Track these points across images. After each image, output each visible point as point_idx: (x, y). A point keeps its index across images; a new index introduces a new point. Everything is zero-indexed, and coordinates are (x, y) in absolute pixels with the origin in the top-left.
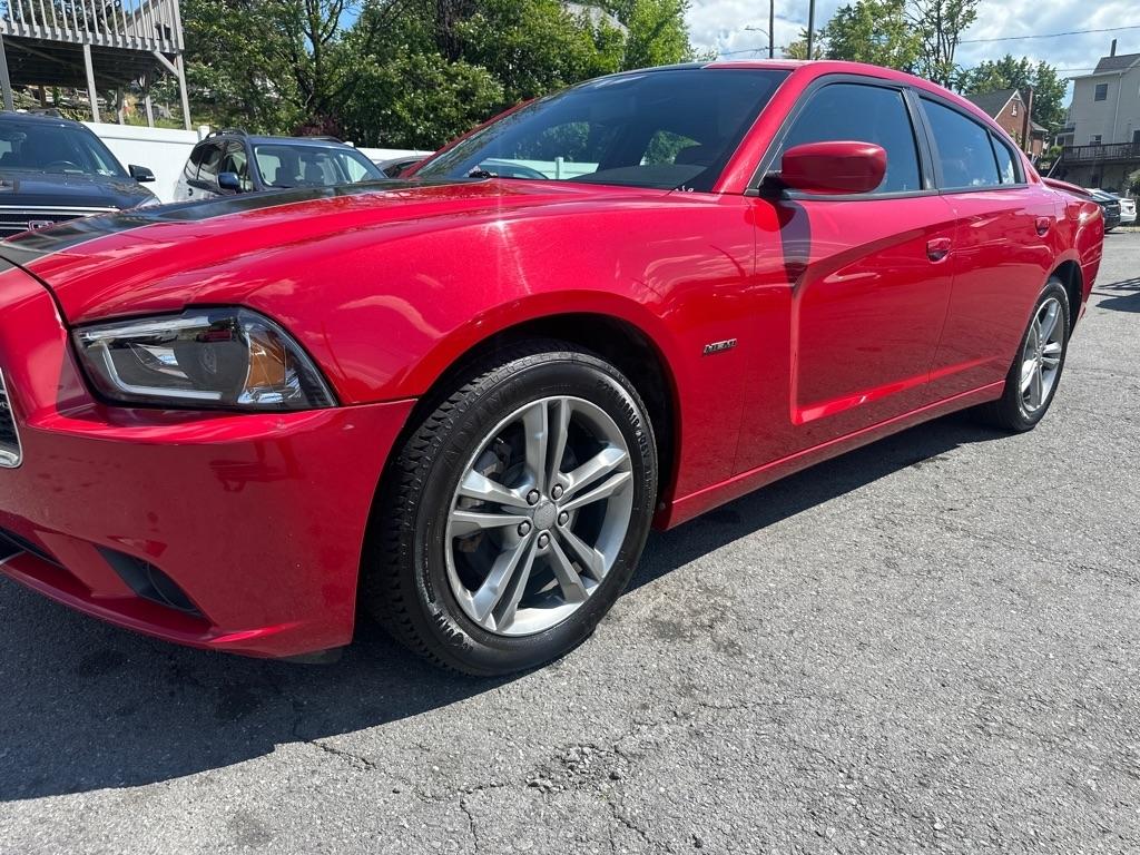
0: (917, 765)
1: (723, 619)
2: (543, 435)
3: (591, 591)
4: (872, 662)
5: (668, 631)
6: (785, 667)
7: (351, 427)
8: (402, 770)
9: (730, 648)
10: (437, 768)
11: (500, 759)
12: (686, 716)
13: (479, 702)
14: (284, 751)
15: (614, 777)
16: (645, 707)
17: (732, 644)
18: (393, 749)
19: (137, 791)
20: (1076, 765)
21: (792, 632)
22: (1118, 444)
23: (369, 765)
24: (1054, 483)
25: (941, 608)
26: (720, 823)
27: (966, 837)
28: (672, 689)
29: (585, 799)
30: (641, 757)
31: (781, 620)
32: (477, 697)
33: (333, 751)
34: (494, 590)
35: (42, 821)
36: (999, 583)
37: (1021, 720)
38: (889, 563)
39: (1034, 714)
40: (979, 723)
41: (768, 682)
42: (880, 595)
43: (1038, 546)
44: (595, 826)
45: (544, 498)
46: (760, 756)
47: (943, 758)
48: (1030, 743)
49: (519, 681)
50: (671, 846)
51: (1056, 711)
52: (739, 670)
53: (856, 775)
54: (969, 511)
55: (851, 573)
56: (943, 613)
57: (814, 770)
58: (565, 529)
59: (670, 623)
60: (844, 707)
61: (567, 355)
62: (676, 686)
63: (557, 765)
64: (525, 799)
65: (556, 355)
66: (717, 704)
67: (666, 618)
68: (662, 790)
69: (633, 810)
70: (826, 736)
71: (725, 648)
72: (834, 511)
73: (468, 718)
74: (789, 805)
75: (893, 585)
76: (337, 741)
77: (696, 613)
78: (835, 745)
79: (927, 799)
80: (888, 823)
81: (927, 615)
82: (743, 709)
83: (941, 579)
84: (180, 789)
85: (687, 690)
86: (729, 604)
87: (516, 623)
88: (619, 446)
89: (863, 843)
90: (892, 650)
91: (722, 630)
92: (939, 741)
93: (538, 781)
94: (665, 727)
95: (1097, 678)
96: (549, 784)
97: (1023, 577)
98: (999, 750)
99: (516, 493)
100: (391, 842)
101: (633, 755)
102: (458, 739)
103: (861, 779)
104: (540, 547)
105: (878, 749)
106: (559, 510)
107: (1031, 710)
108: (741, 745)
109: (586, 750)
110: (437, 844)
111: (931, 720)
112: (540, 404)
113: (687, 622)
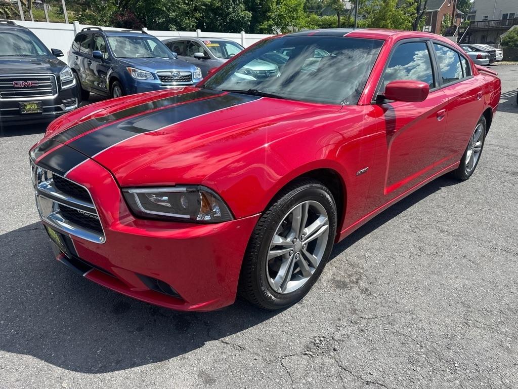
0: (445, 340)
1: (361, 278)
2: (299, 218)
3: (313, 272)
4: (422, 296)
5: (341, 285)
6: (389, 300)
7: (239, 227)
8: (255, 350)
9: (366, 291)
10: (268, 349)
11: (291, 344)
12: (356, 323)
13: (276, 319)
14: (209, 344)
15: (335, 350)
16: (339, 319)
17: (367, 290)
18: (249, 341)
19: (159, 364)
20: (501, 337)
21: (389, 283)
22: (504, 186)
23: (242, 349)
24: (480, 207)
25: (444, 270)
26: (378, 367)
27: (467, 369)
28: (348, 311)
29: (326, 359)
30: (343, 341)
31: (384, 278)
32: (274, 317)
33: (226, 343)
34: (281, 277)
35: (127, 378)
36: (465, 257)
37: (480, 319)
38: (421, 249)
39: (485, 316)
40: (465, 321)
41: (384, 307)
42: (420, 265)
43: (477, 238)
44: (333, 370)
45: (298, 240)
46: (387, 339)
47: (454, 337)
48: (485, 329)
49: (288, 309)
50: (362, 377)
51: (492, 315)
52: (371, 301)
53: (424, 346)
54: (449, 222)
55: (406, 254)
56: (445, 272)
57: (408, 344)
58: (304, 250)
59: (340, 281)
60: (414, 317)
61: (308, 186)
62: (349, 310)
63: (312, 346)
64: (304, 360)
65: (305, 186)
66: (367, 317)
67: (338, 279)
68: (354, 354)
69: (345, 363)
70: (410, 329)
71: (365, 292)
72: (394, 224)
73: (274, 327)
74: (402, 359)
75: (424, 260)
76: (227, 339)
77: (350, 276)
78: (414, 333)
79: (451, 354)
80: (438, 365)
81: (439, 273)
82: (377, 319)
83: (442, 256)
84: (174, 362)
85: (354, 311)
86: (362, 271)
87: (287, 290)
88: (325, 216)
89: (431, 373)
90: (428, 290)
91: (361, 283)
92: (451, 330)
93: (307, 352)
94: (348, 327)
95: (507, 300)
96: (311, 353)
97: (474, 254)
98: (474, 333)
99: (289, 240)
100: (261, 380)
101: (340, 340)
102: (272, 336)
103: (426, 347)
104: (296, 259)
105: (430, 334)
106: (303, 243)
107: (483, 315)
108: (379, 334)
109: (322, 339)
110: (278, 381)
111: (447, 320)
112: (299, 206)
113: (347, 280)
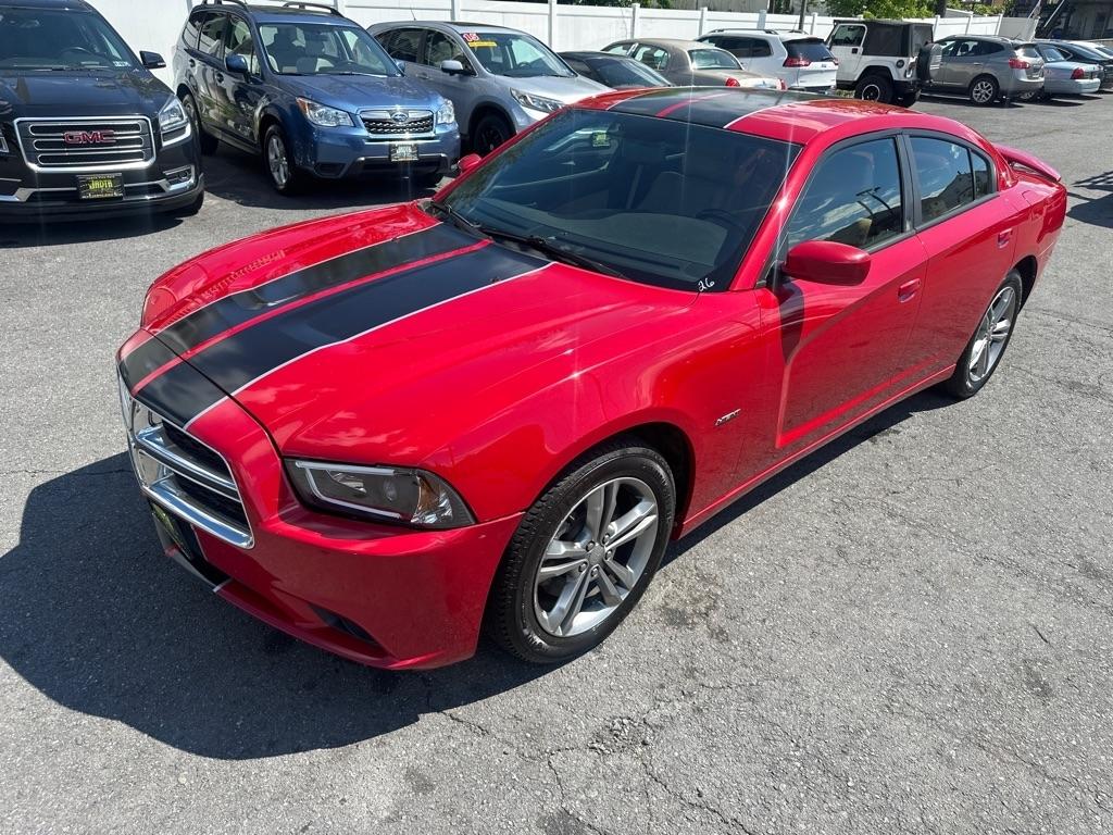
0: (841, 737)
1: (714, 607)
2: (600, 509)
3: (623, 598)
4: (820, 649)
5: (675, 618)
6: (759, 653)
7: (484, 536)
8: (507, 736)
9: (719, 634)
10: (529, 735)
11: (569, 728)
12: (691, 695)
13: (548, 680)
14: (428, 720)
15: (644, 743)
16: (662, 686)
17: (722, 631)
18: (499, 720)
19: (340, 750)
20: (943, 738)
21: (764, 620)
23: (485, 732)
24: (980, 464)
25: (875, 599)
26: (713, 780)
27: (867, 792)
28: (680, 671)
29: (627, 759)
30: (662, 728)
31: (757, 609)
32: (547, 676)
33: (458, 720)
34: (561, 610)
35: (286, 773)
36: (920, 573)
37: (917, 702)
38: (841, 552)
39: (924, 696)
40: (887, 702)
41: (746, 666)
42: (831, 586)
43: (956, 535)
44: (635, 780)
45: (597, 544)
46: (740, 729)
47: (859, 732)
48: (918, 720)
49: (574, 662)
50: (683, 796)
51: (940, 694)
52: (726, 655)
53: (801, 745)
54: (909, 495)
55: (811, 562)
56: (875, 603)
57: (775, 740)
58: (609, 561)
59: (677, 610)
60: (798, 689)
61: (618, 453)
62: (683, 669)
63: (606, 733)
64: (589, 759)
65: (610, 455)
66: (712, 685)
67: (673, 605)
68: (676, 754)
69: (659, 769)
70: (784, 713)
71: (717, 634)
72: (802, 493)
73: (543, 694)
74: (754, 767)
75: (841, 576)
76: (459, 711)
77: (696, 601)
78: (789, 720)
79: (846, 763)
80: (819, 782)
81: (863, 605)
82: (729, 690)
83: (878, 569)
84: (366, 749)
85: (691, 672)
86: (719, 593)
87: (572, 630)
88: (650, 499)
89: (802, 795)
90: (834, 639)
91: (715, 617)
92: (858, 718)
93: (596, 745)
94: (676, 704)
95: (974, 667)
96: (603, 748)
97: (939, 568)
98: (899, 725)
99: (578, 545)
100: (510, 791)
101: (656, 726)
102: (539, 711)
103: (805, 748)
104: (592, 576)
105: (818, 724)
106: (607, 549)
107: (923, 693)
108: (728, 719)
109: (625, 721)
110: (539, 793)
111: (856, 700)
112: (600, 490)
113: (689, 609)
